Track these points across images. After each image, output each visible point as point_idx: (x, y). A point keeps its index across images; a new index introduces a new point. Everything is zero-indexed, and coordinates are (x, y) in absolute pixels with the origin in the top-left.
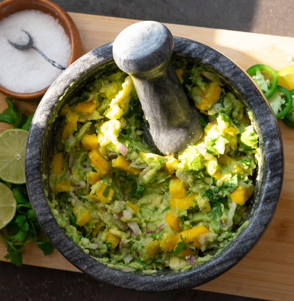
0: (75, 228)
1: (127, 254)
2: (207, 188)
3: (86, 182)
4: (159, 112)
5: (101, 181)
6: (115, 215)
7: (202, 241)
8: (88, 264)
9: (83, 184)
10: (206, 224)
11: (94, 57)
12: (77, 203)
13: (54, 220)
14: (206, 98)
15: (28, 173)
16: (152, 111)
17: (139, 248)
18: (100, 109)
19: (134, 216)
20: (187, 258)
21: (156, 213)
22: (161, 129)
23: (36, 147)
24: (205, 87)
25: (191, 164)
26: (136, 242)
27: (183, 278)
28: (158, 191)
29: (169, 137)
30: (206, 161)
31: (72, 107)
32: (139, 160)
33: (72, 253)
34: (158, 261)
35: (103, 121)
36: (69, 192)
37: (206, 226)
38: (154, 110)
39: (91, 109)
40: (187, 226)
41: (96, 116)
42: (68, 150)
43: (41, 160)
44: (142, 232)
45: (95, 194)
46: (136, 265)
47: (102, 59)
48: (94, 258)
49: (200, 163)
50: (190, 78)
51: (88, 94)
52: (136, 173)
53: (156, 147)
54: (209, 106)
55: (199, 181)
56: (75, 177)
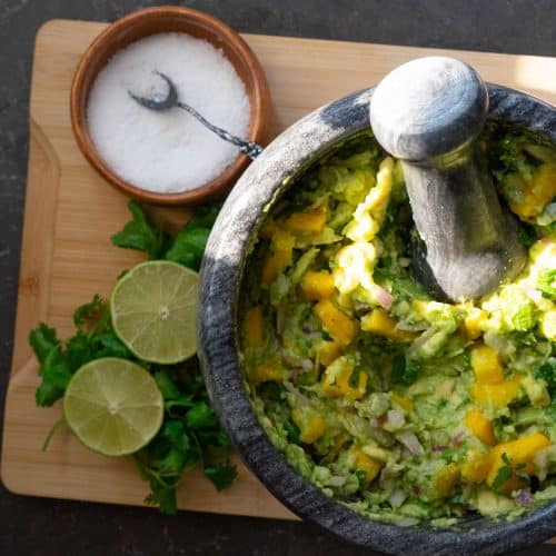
0: (301, 449)
1: (394, 490)
2: (543, 363)
3: (313, 360)
4: (452, 225)
5: (343, 359)
6: (372, 421)
7: (541, 462)
8: (333, 517)
9: (307, 364)
10: (542, 428)
11: (327, 127)
12: (299, 402)
13: (265, 437)
14: (531, 193)
15: (212, 353)
16: (439, 224)
17: (421, 479)
18: (335, 223)
19: (407, 419)
20: (514, 494)
21: (444, 410)
22: (452, 256)
23: (225, 302)
24: (532, 173)
25: (513, 320)
26: (414, 468)
27: (513, 533)
28: (447, 370)
29: (467, 270)
30: (541, 313)
31: (280, 221)
32: (413, 315)
33: (303, 497)
34: (455, 501)
35: (340, 245)
36: (281, 381)
37: (543, 433)
38: (443, 223)
39: (318, 224)
40: (509, 434)
41: (329, 237)
42: (275, 303)
43: (233, 326)
44: (425, 448)
45: (335, 384)
46: (414, 510)
47: (341, 131)
48: (343, 503)
49: (529, 318)
50: (502, 158)
51: (310, 194)
52: (407, 340)
53: (440, 288)
54: (540, 209)
55: (526, 350)
56: (292, 352)
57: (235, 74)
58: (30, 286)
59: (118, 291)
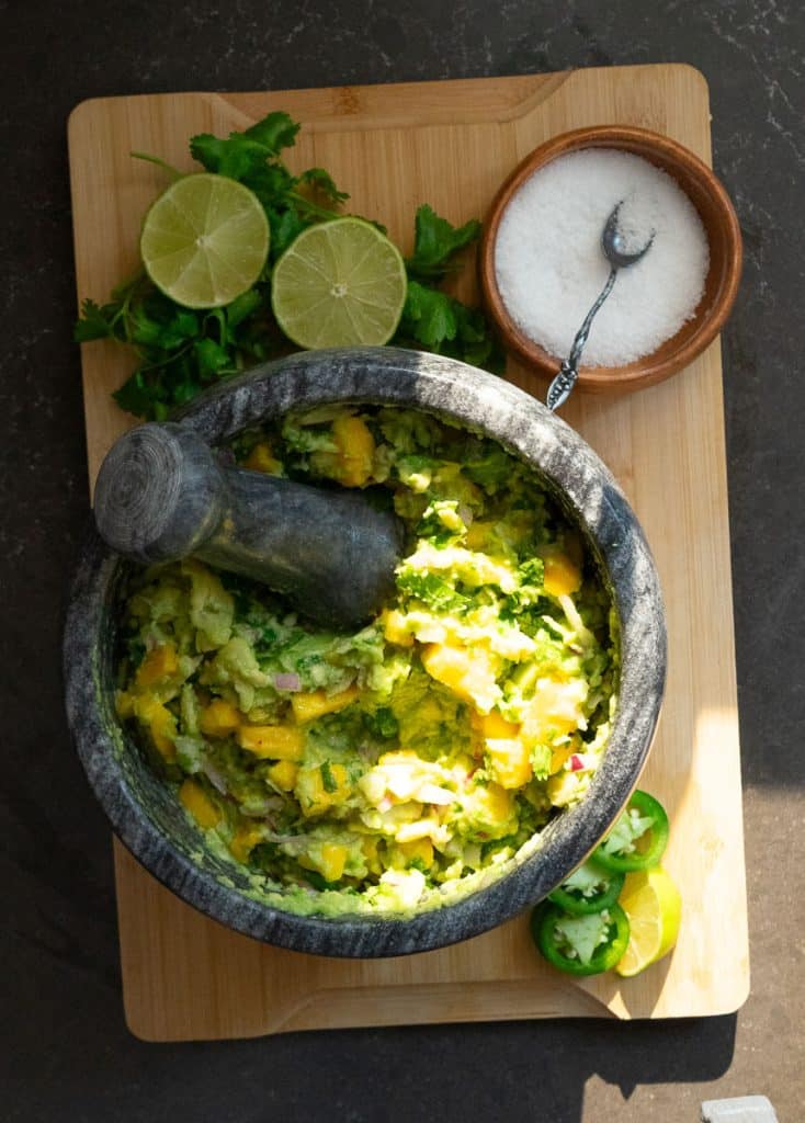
57: (665, 340)
58: (346, 102)
59: (358, 226)
